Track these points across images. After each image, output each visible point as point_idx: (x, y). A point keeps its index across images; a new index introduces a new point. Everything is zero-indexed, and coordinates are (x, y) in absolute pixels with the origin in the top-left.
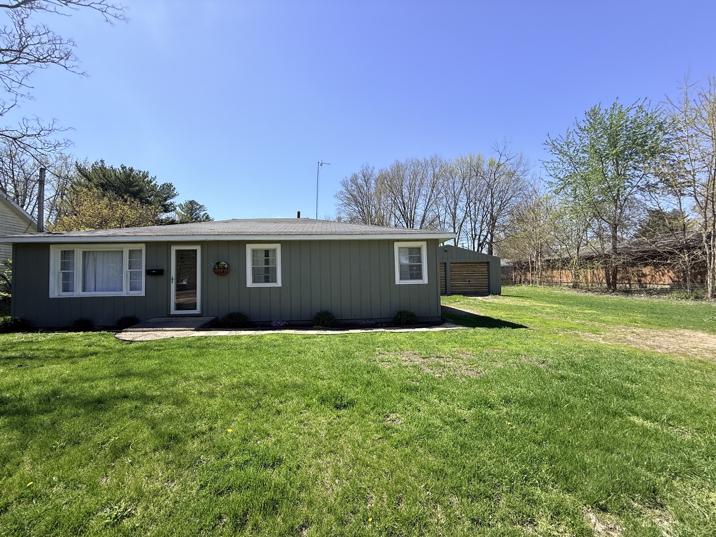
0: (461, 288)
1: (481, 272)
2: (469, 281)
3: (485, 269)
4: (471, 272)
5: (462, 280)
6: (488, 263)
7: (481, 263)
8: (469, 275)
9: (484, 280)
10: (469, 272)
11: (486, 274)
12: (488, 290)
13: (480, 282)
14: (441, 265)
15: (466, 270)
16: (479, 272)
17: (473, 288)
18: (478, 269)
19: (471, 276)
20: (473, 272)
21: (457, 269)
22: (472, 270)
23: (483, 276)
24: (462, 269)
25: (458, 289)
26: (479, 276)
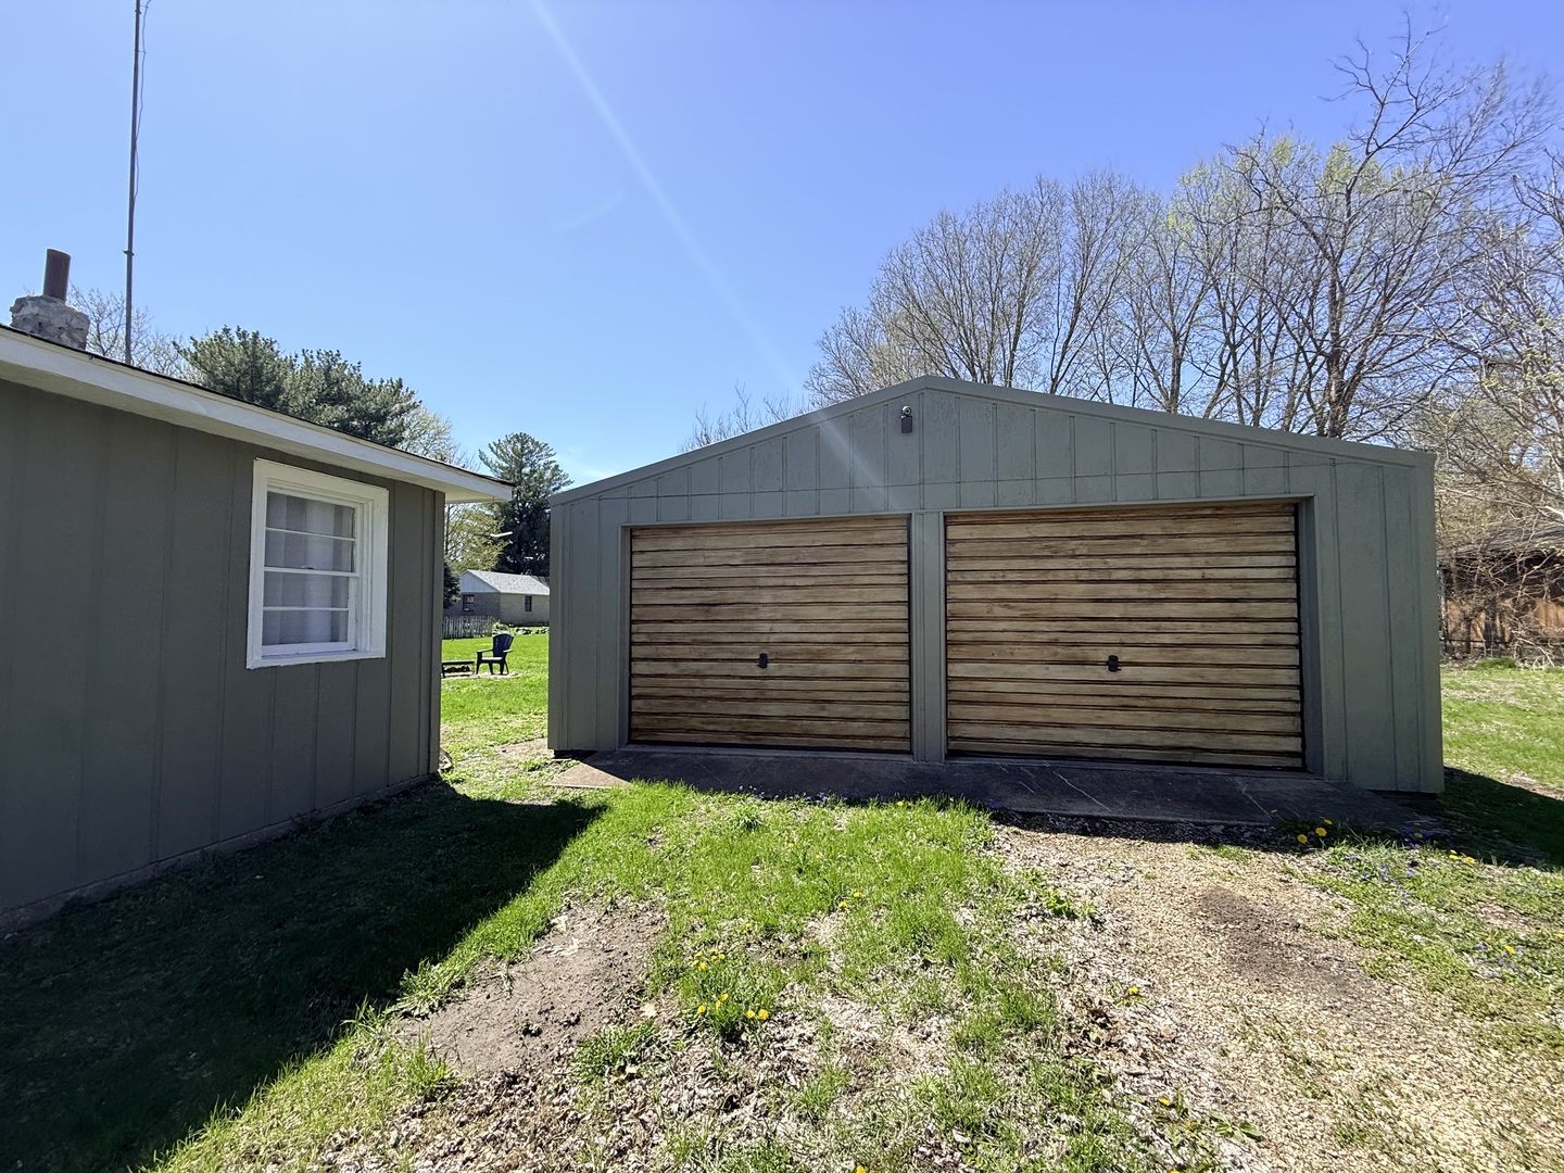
0: (1037, 716)
1: (1225, 591)
2: (1113, 664)
3: (1272, 566)
4: (1132, 591)
5: (1047, 653)
6: (1298, 509)
7: (1220, 510)
8: (1116, 610)
9: (1257, 656)
10: (1113, 591)
11: (1274, 610)
12: (1293, 744)
13: (1212, 675)
14: (878, 537)
15: (1084, 575)
16: (1213, 590)
17: (1150, 719)
18: (1200, 561)
19: (1135, 626)
20: (1147, 591)
21: (1001, 565)
22: (1144, 575)
23: (1246, 627)
24: (1049, 564)
25: (1011, 724)
26: (1213, 627)
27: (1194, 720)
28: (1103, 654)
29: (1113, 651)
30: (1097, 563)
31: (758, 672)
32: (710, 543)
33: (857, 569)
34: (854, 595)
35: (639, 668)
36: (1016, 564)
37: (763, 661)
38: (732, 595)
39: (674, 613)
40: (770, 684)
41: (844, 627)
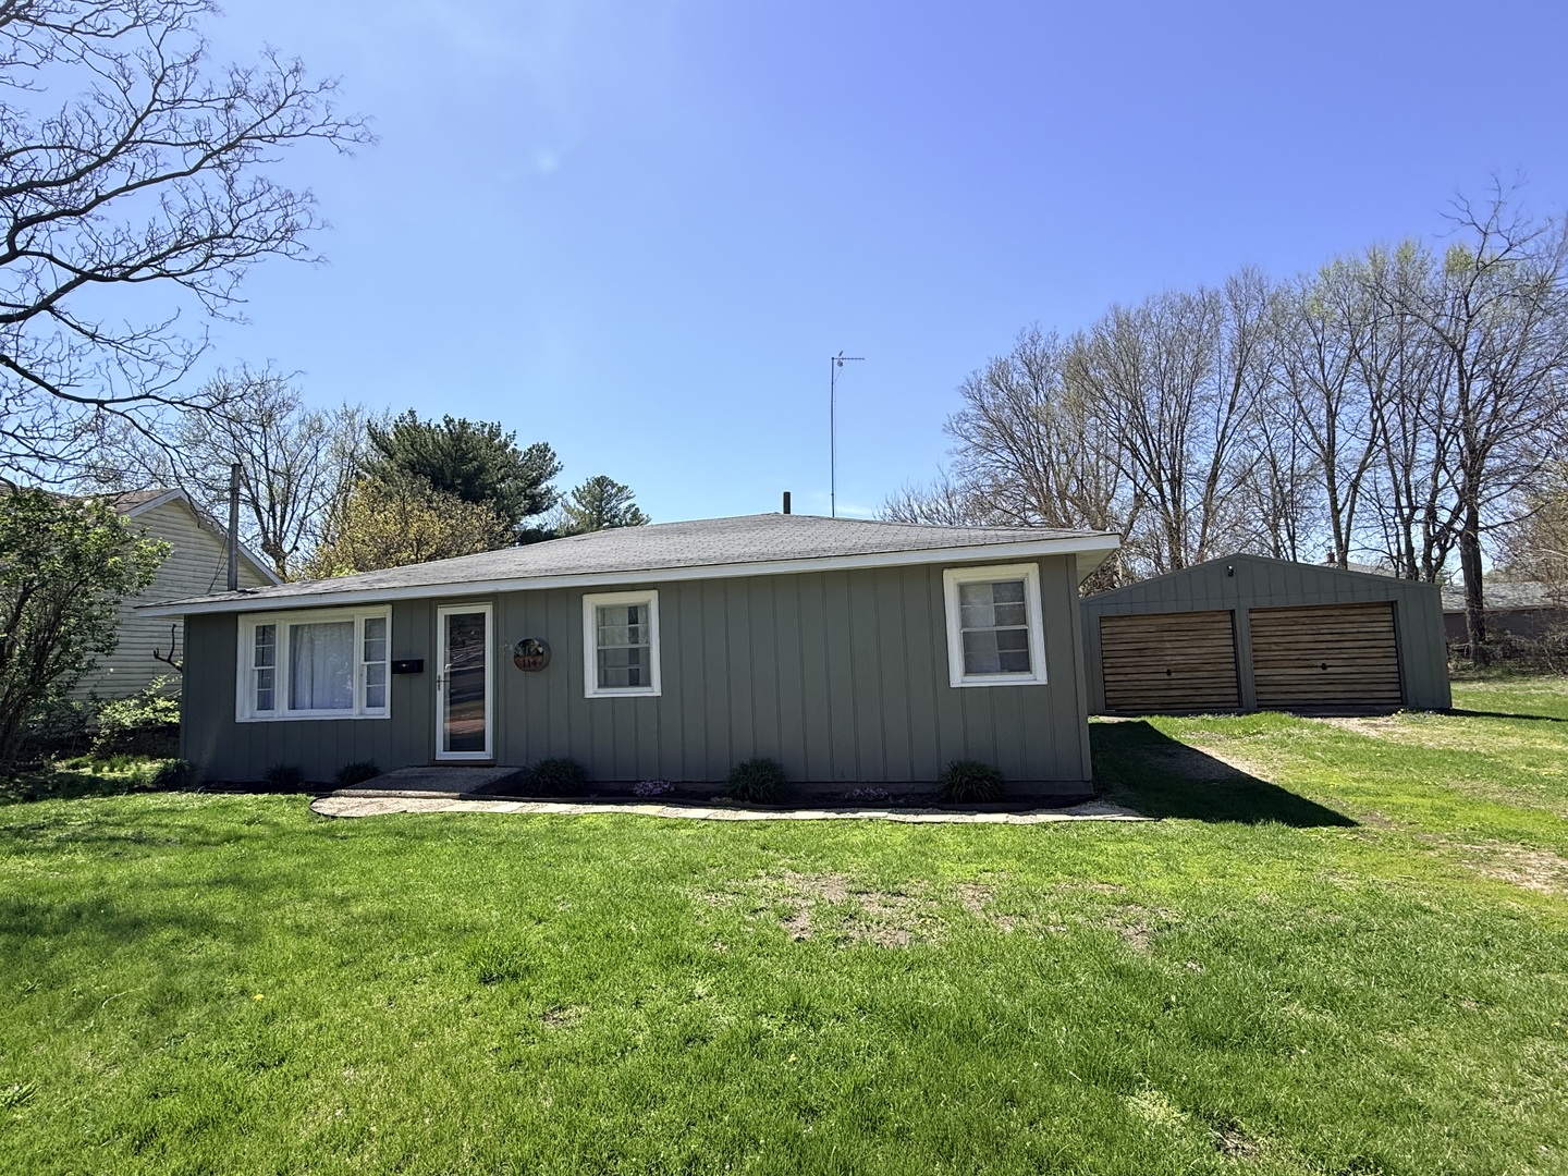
0: (1294, 689)
1: (1368, 636)
2: (1324, 667)
3: (1384, 627)
4: (1329, 637)
5: (1296, 664)
6: (1393, 604)
7: (1363, 606)
8: (1324, 646)
9: (1380, 661)
10: (1322, 638)
11: (1386, 643)
12: (1398, 694)
13: (1364, 669)
14: (1218, 618)
15: (1310, 632)
16: (1362, 636)
17: (1341, 688)
18: (1355, 625)
19: (1331, 651)
20: (1336, 637)
21: (1274, 629)
22: (1333, 631)
23: (1376, 650)
24: (1294, 628)
25: (1282, 693)
26: (1363, 650)
27: (1358, 688)
28: (1319, 663)
29: (1324, 662)
30: (1315, 627)
31: (1167, 677)
32: (1138, 622)
33: (1209, 632)
34: (1208, 643)
35: (1108, 678)
36: (1280, 628)
37: (1169, 673)
38: (1151, 645)
39: (1124, 653)
40: (1173, 682)
41: (1205, 656)
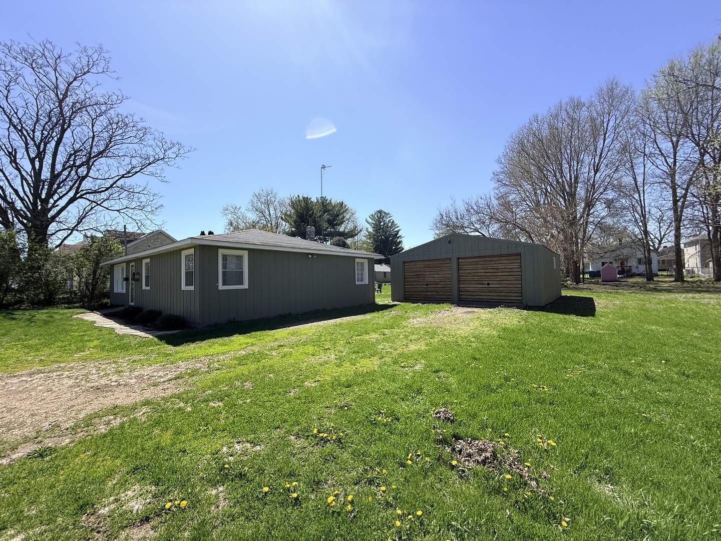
0: (475, 294)
1: (509, 270)
2: (488, 284)
3: (516, 265)
4: (492, 271)
5: (476, 282)
6: (520, 254)
7: (506, 255)
8: (489, 274)
9: (513, 282)
10: (488, 271)
11: (517, 273)
12: (521, 298)
13: (506, 286)
14: (446, 262)
15: (483, 268)
16: (506, 270)
17: (495, 294)
18: (503, 265)
19: (492, 277)
20: (494, 271)
21: (468, 266)
22: (494, 268)
23: (512, 277)
24: (477, 266)
25: (466, 295)
26: (506, 277)
27: (503, 294)
28: (486, 282)
29: (488, 282)
30: (485, 266)
31: (426, 287)
32: (418, 264)
33: (443, 268)
34: (442, 273)
35: (406, 286)
36: (471, 266)
37: (427, 285)
38: (421, 273)
39: (412, 277)
40: (429, 289)
41: (441, 278)
